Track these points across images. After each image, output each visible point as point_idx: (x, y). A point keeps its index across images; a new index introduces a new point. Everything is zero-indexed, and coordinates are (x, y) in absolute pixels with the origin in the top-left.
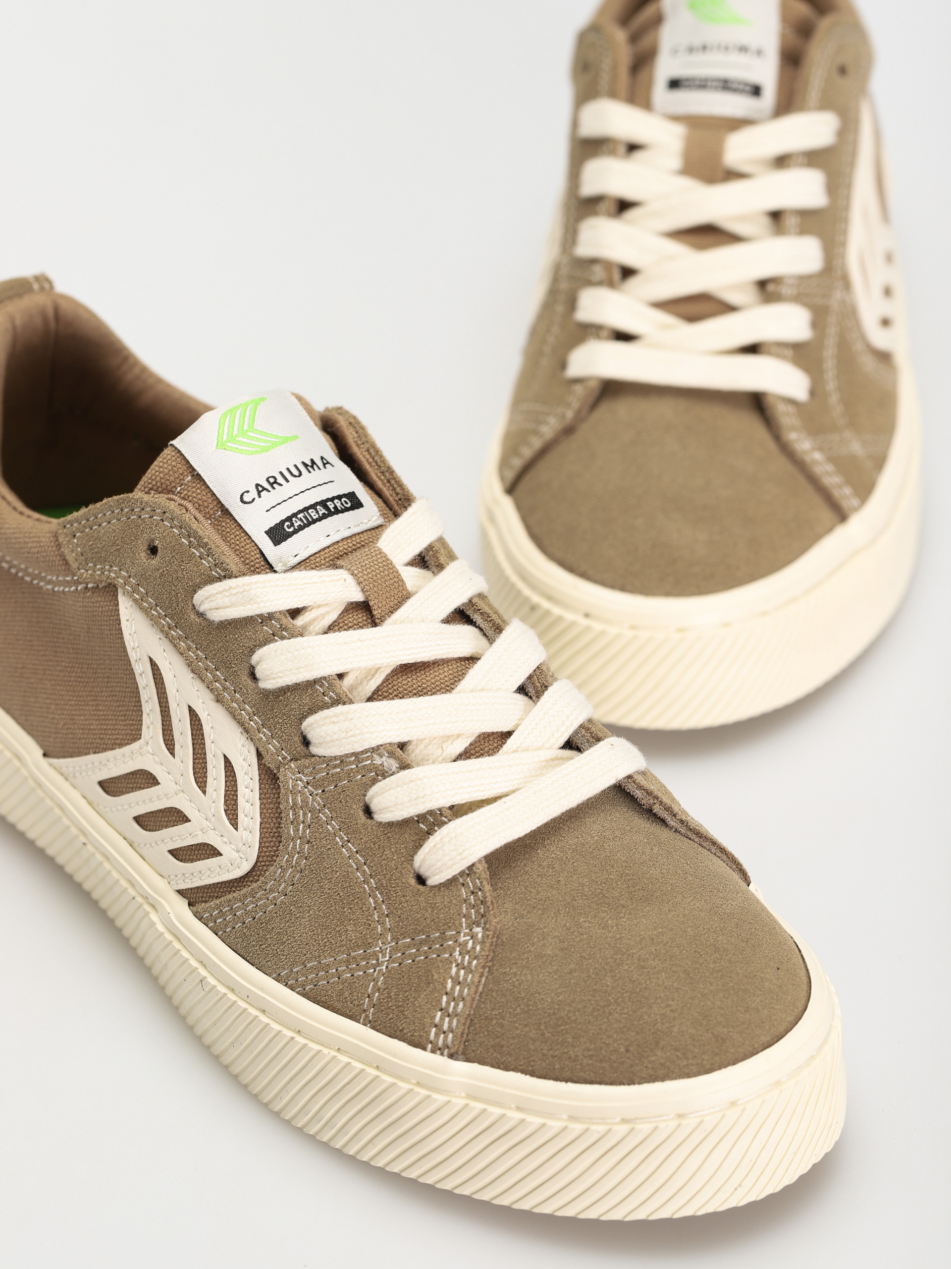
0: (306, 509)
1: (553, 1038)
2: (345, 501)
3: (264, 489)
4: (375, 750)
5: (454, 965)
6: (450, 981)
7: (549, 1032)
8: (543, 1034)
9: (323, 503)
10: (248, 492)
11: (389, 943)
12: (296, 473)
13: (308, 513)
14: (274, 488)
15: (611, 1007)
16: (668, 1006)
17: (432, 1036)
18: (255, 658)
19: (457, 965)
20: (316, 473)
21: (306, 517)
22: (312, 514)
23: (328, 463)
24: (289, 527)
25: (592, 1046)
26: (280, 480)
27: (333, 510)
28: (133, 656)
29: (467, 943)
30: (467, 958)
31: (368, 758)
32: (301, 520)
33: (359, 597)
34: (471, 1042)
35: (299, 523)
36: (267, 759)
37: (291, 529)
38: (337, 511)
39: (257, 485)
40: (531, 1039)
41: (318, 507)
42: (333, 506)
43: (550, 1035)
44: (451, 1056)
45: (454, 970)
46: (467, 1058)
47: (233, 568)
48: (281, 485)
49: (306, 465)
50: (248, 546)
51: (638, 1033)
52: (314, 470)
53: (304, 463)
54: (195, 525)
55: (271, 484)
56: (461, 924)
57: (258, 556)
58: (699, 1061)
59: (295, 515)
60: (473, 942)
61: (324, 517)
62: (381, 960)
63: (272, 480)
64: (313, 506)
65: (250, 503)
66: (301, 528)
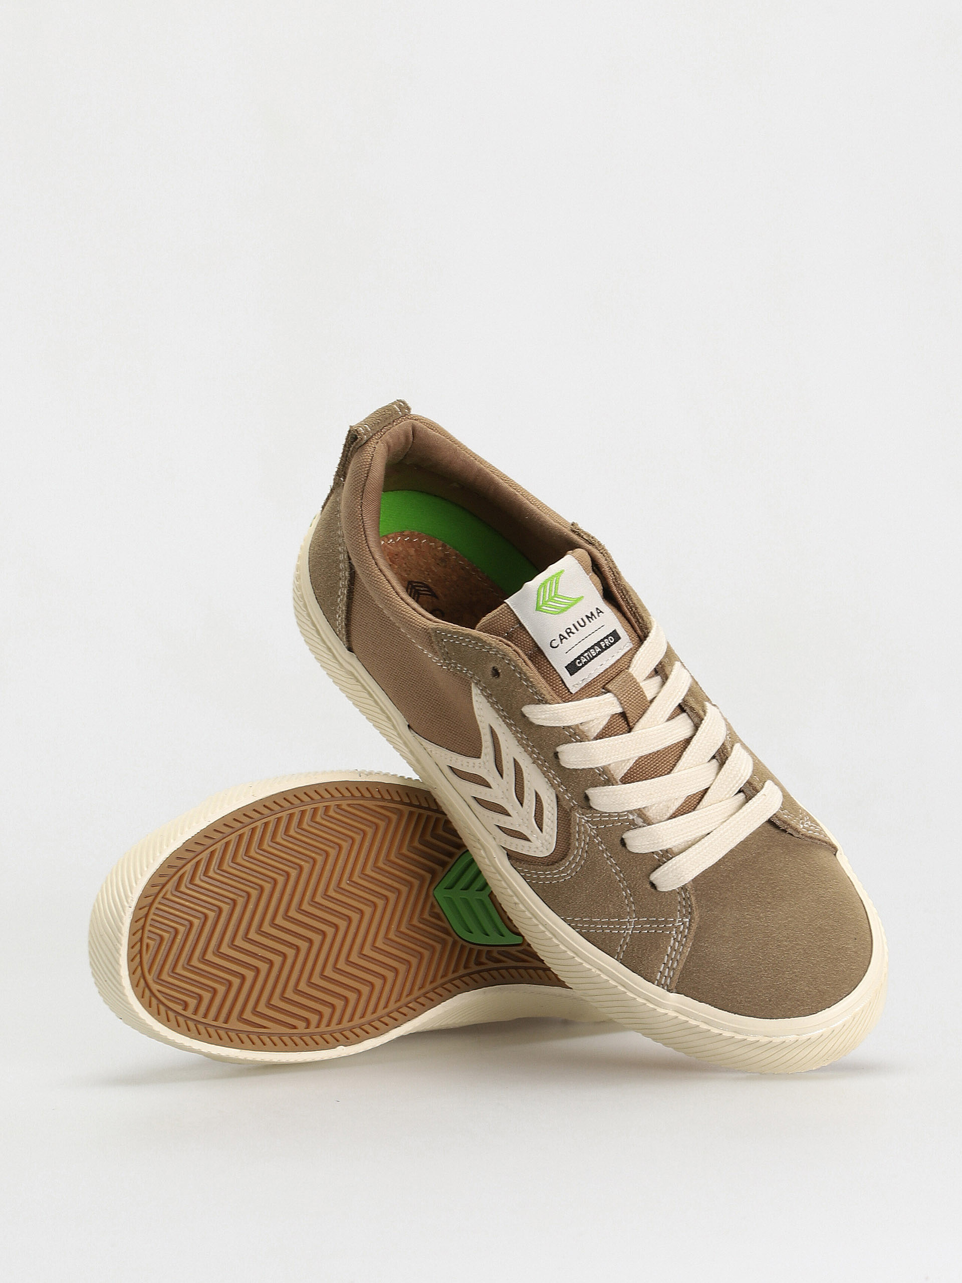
0: (588, 650)
1: (728, 989)
2: (611, 639)
3: (565, 638)
4: (630, 812)
5: (672, 939)
6: (670, 947)
7: (726, 985)
8: (722, 986)
9: (598, 644)
10: (554, 640)
11: (634, 918)
12: (582, 624)
13: (590, 652)
14: (570, 636)
15: (762, 973)
16: (794, 973)
17: (658, 978)
18: (559, 749)
19: (674, 939)
20: (594, 621)
21: (588, 655)
22: (592, 653)
23: (601, 612)
24: (579, 663)
25: (750, 996)
26: (574, 630)
27: (604, 648)
28: (481, 725)
29: (680, 927)
30: (680, 936)
31: (625, 815)
32: (586, 658)
33: (620, 710)
34: (681, 983)
35: (585, 660)
36: (564, 803)
37: (581, 665)
38: (607, 647)
39: (560, 635)
40: (716, 987)
41: (596, 647)
42: (604, 644)
43: (726, 987)
44: (669, 991)
45: (672, 942)
46: (678, 991)
47: (548, 697)
48: (573, 633)
49: (587, 617)
50: (554, 676)
51: (776, 990)
52: (593, 620)
53: (587, 616)
54: (525, 668)
55: (568, 633)
56: (677, 916)
57: (561, 682)
58: (810, 1007)
59: (582, 655)
60: (684, 927)
61: (599, 653)
62: (628, 927)
63: (568, 631)
64: (592, 647)
65: (556, 647)
66: (586, 663)
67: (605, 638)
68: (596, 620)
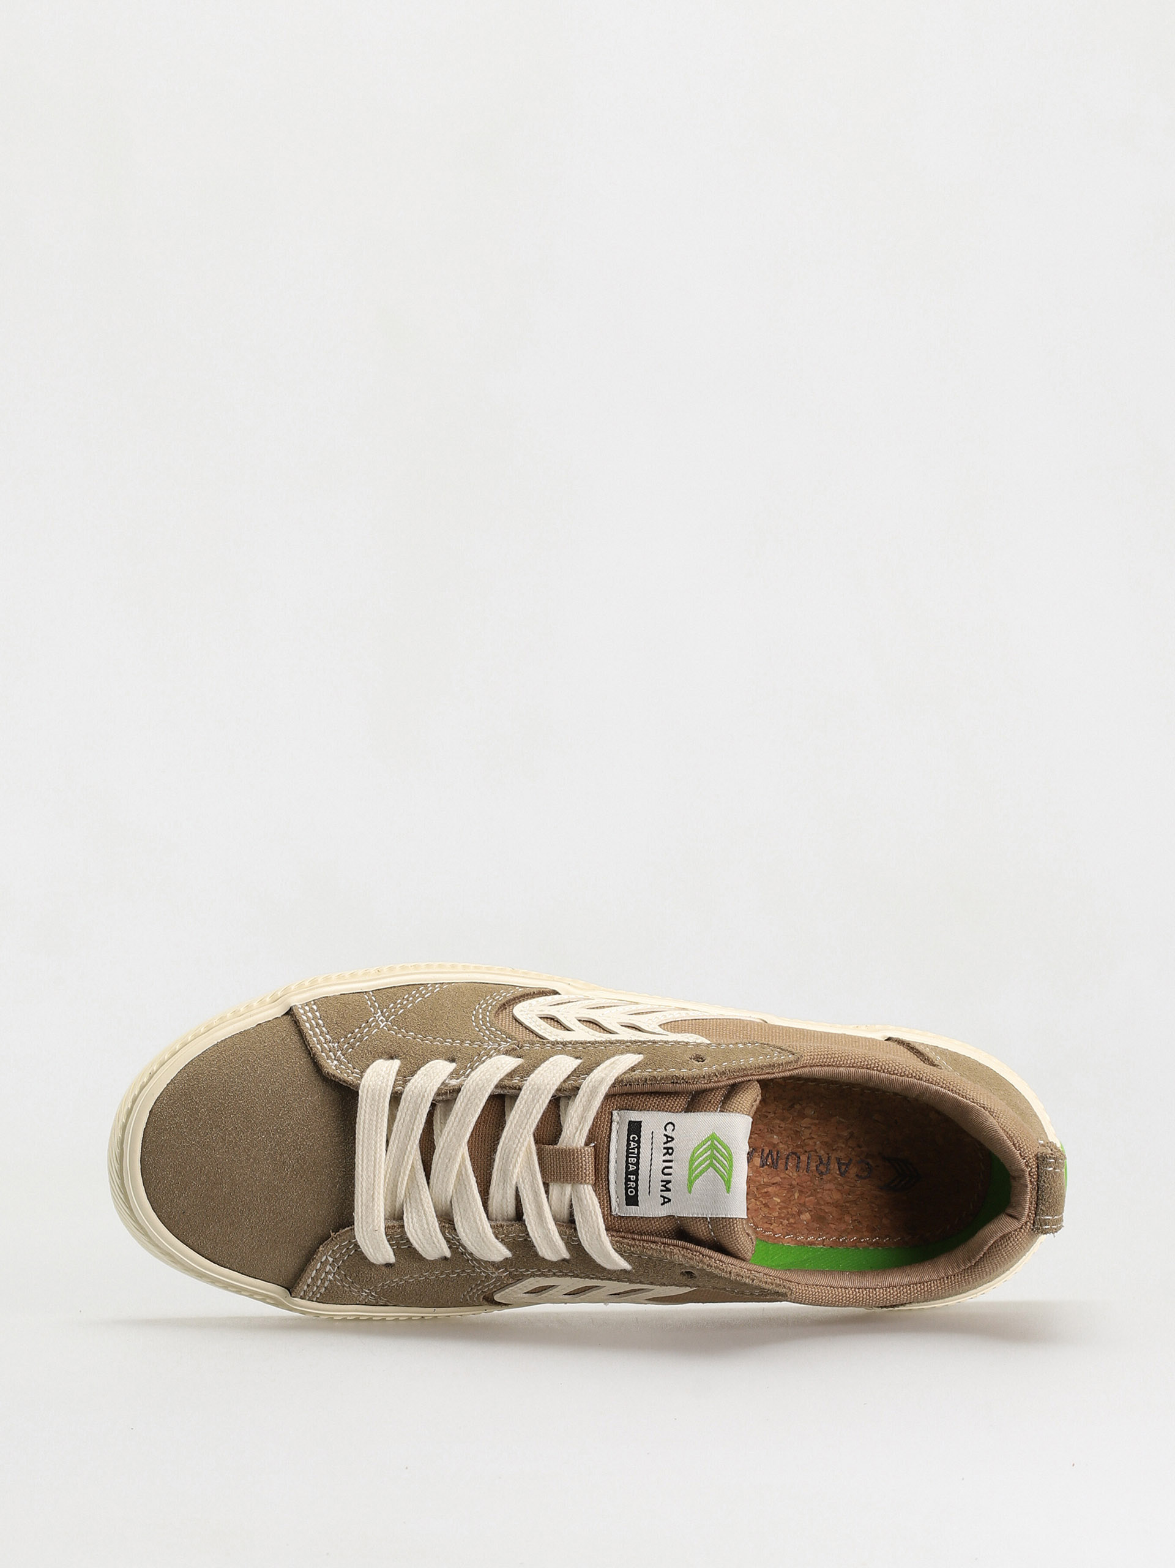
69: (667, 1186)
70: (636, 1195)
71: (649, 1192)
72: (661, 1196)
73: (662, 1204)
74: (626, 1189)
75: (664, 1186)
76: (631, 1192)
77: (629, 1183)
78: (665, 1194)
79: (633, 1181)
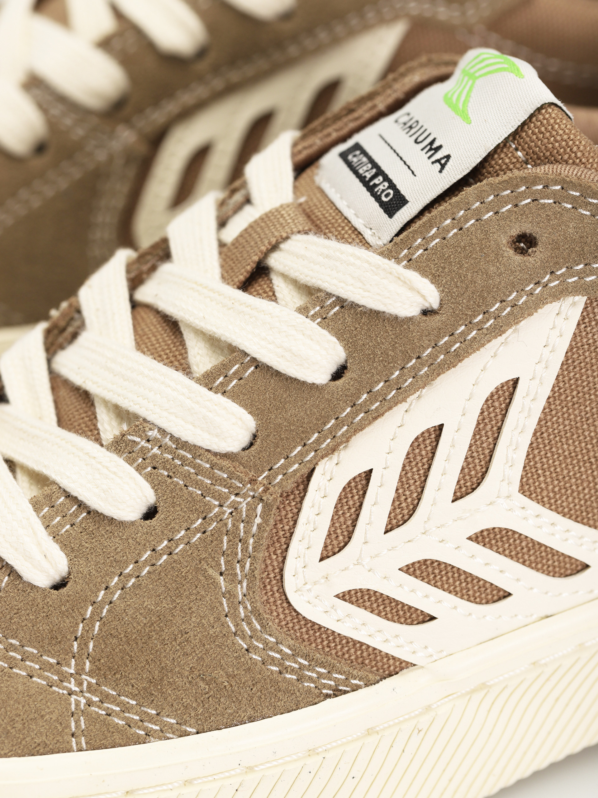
67: (390, 181)
68: (426, 159)
69: (433, 147)
70: (397, 192)
71: (413, 173)
72: (433, 163)
73: (440, 171)
74: (378, 198)
75: (431, 149)
76: (387, 196)
77: (376, 190)
78: (439, 155)
79: (382, 183)
